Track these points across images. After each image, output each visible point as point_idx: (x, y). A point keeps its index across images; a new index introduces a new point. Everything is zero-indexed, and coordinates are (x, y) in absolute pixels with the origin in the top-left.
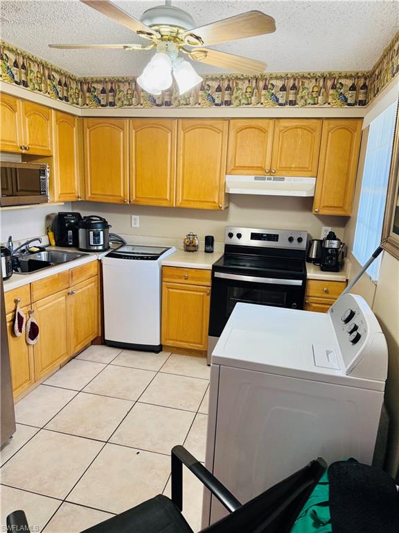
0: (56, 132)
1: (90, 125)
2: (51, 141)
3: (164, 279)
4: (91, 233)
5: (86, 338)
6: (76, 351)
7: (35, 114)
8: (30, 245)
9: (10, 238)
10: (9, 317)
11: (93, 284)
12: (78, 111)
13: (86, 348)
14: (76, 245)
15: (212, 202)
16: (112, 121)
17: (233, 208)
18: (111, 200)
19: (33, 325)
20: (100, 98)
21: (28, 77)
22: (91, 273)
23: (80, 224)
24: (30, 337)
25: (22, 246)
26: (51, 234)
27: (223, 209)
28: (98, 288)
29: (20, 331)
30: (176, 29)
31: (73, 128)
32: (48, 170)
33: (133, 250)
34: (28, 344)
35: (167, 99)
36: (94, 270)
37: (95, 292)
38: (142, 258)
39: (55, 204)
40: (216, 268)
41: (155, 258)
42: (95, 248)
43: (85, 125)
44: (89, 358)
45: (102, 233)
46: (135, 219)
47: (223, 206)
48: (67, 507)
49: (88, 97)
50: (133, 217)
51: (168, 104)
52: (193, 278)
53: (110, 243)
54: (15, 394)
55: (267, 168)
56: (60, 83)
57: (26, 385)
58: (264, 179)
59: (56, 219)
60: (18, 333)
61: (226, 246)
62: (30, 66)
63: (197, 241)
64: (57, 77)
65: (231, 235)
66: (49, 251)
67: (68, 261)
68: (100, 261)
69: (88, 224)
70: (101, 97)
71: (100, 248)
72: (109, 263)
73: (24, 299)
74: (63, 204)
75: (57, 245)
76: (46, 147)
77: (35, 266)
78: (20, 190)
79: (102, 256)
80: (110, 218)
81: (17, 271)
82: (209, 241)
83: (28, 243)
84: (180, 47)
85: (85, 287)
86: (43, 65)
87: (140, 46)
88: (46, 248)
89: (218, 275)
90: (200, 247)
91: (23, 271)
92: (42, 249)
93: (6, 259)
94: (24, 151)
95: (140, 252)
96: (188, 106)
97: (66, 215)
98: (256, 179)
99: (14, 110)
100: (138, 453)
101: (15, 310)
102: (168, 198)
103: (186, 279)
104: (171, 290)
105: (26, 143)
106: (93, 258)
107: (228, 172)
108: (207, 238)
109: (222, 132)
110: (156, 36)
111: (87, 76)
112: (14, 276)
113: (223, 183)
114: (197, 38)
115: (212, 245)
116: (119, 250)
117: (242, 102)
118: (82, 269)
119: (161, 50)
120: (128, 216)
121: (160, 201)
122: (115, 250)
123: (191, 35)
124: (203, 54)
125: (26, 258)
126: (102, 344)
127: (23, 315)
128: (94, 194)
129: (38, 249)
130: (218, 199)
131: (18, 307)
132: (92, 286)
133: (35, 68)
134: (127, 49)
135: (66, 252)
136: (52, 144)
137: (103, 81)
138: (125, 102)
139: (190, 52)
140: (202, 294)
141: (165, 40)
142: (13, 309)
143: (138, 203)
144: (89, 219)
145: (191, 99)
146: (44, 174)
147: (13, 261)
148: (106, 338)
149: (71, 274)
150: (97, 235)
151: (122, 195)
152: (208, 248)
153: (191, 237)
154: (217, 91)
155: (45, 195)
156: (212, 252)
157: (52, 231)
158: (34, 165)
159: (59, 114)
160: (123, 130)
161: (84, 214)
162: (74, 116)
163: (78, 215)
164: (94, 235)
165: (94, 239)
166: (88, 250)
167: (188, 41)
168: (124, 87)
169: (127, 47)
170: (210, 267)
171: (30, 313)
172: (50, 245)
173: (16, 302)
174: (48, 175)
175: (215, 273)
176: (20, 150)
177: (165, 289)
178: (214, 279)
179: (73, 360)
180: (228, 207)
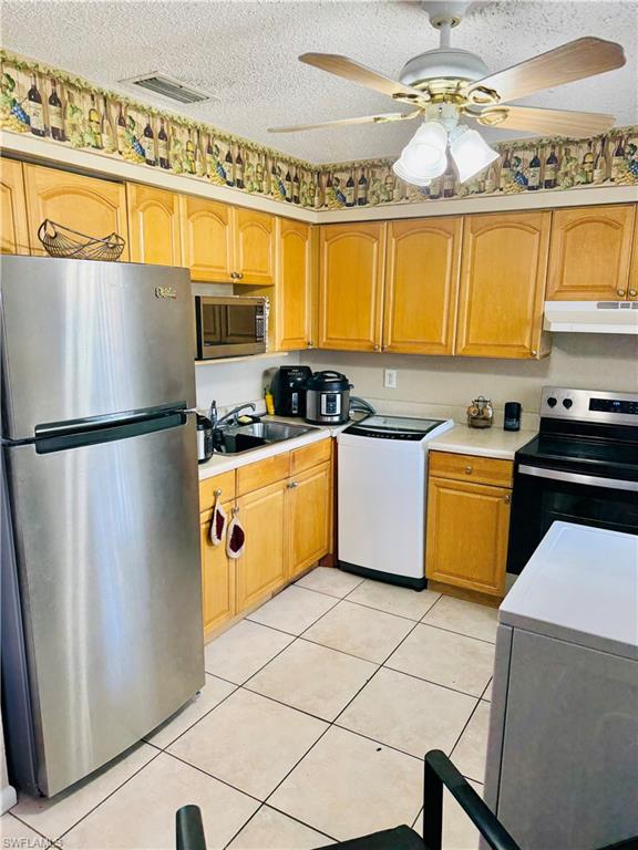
0: (280, 249)
1: (330, 235)
2: (272, 263)
3: (431, 472)
4: (324, 397)
5: (311, 555)
6: (296, 574)
7: (252, 225)
8: (240, 413)
9: (214, 404)
10: (205, 517)
11: (324, 473)
12: (313, 217)
13: (310, 570)
14: (302, 414)
15: (519, 346)
16: (361, 227)
17: (557, 356)
18: (355, 347)
19: (237, 529)
20: (345, 194)
21: (245, 174)
22: (321, 457)
23: (309, 383)
24: (232, 547)
25: (230, 414)
26: (269, 397)
27: (538, 357)
28: (330, 479)
29: (219, 537)
30: (455, 83)
31: (304, 241)
32: (267, 305)
33: (385, 423)
34: (228, 557)
35: (447, 186)
36: (326, 453)
37: (326, 486)
38: (397, 437)
39: (276, 354)
40: (521, 458)
41: (418, 436)
42: (329, 419)
43: (323, 235)
44: (314, 587)
45: (338, 396)
46: (390, 375)
47: (538, 353)
48: (266, 813)
49: (329, 194)
50: (388, 371)
51: (449, 194)
52: (480, 473)
53: (351, 412)
54: (207, 629)
55: (622, 287)
56: (288, 178)
57: (223, 618)
58: (615, 306)
59: (276, 376)
60: (215, 540)
61: (543, 420)
62: (247, 158)
63: (490, 412)
64: (285, 169)
65: (552, 402)
66: (264, 423)
67: (290, 438)
68: (334, 439)
69: (319, 383)
70: (347, 192)
71: (336, 419)
72: (347, 442)
73: (227, 492)
74: (286, 354)
75: (276, 413)
76: (266, 272)
77: (245, 444)
78: (232, 335)
79: (337, 431)
80: (352, 373)
81: (219, 450)
82: (513, 411)
83: (237, 410)
84: (461, 110)
85: (312, 478)
86: (266, 155)
87: (400, 114)
88: (262, 419)
89: (524, 469)
90: (495, 420)
91: (229, 451)
92: (256, 420)
93: (205, 433)
94: (236, 280)
95: (396, 426)
96: (483, 194)
97: (290, 371)
98: (599, 306)
99: (223, 221)
100: (379, 749)
101: (213, 507)
102: (443, 341)
103: (470, 473)
104: (441, 490)
105: (238, 268)
106: (324, 434)
107: (549, 295)
108: (508, 406)
109: (540, 232)
110: (423, 98)
111: (327, 163)
112: (216, 457)
113: (538, 314)
114: (489, 92)
115: (518, 418)
116: (362, 423)
117: (576, 181)
118: (308, 451)
119: (431, 117)
120: (380, 370)
121: (428, 347)
122: (357, 423)
123: (479, 89)
124: (500, 115)
125: (234, 432)
126: (334, 567)
127: (223, 514)
128: (331, 339)
129: (250, 419)
130: (531, 342)
131: (218, 503)
132: (321, 476)
133: (254, 160)
134: (379, 122)
135: (288, 425)
136: (274, 268)
137: (351, 168)
138: (383, 197)
139: (480, 114)
140: (497, 500)
141: (438, 101)
142: (212, 505)
143: (396, 351)
144: (322, 375)
145: (487, 182)
146: (262, 312)
147: (214, 436)
148: (340, 558)
149: (293, 458)
150: (331, 400)
151: (372, 339)
152: (510, 424)
153: (480, 404)
154: (531, 166)
155: (262, 342)
156: (518, 429)
157: (271, 393)
158: (248, 300)
159: (286, 222)
160: (377, 239)
161: (316, 368)
162: (307, 223)
163: (307, 369)
164: (328, 400)
165: (327, 406)
166: (319, 422)
167: (475, 98)
168: (381, 175)
169: (379, 119)
170: (511, 454)
171: (234, 511)
172: (267, 413)
173: (216, 495)
174: (267, 312)
175: (521, 466)
176: (231, 279)
177: (432, 487)
178: (517, 476)
179: (292, 586)
180: (548, 355)
